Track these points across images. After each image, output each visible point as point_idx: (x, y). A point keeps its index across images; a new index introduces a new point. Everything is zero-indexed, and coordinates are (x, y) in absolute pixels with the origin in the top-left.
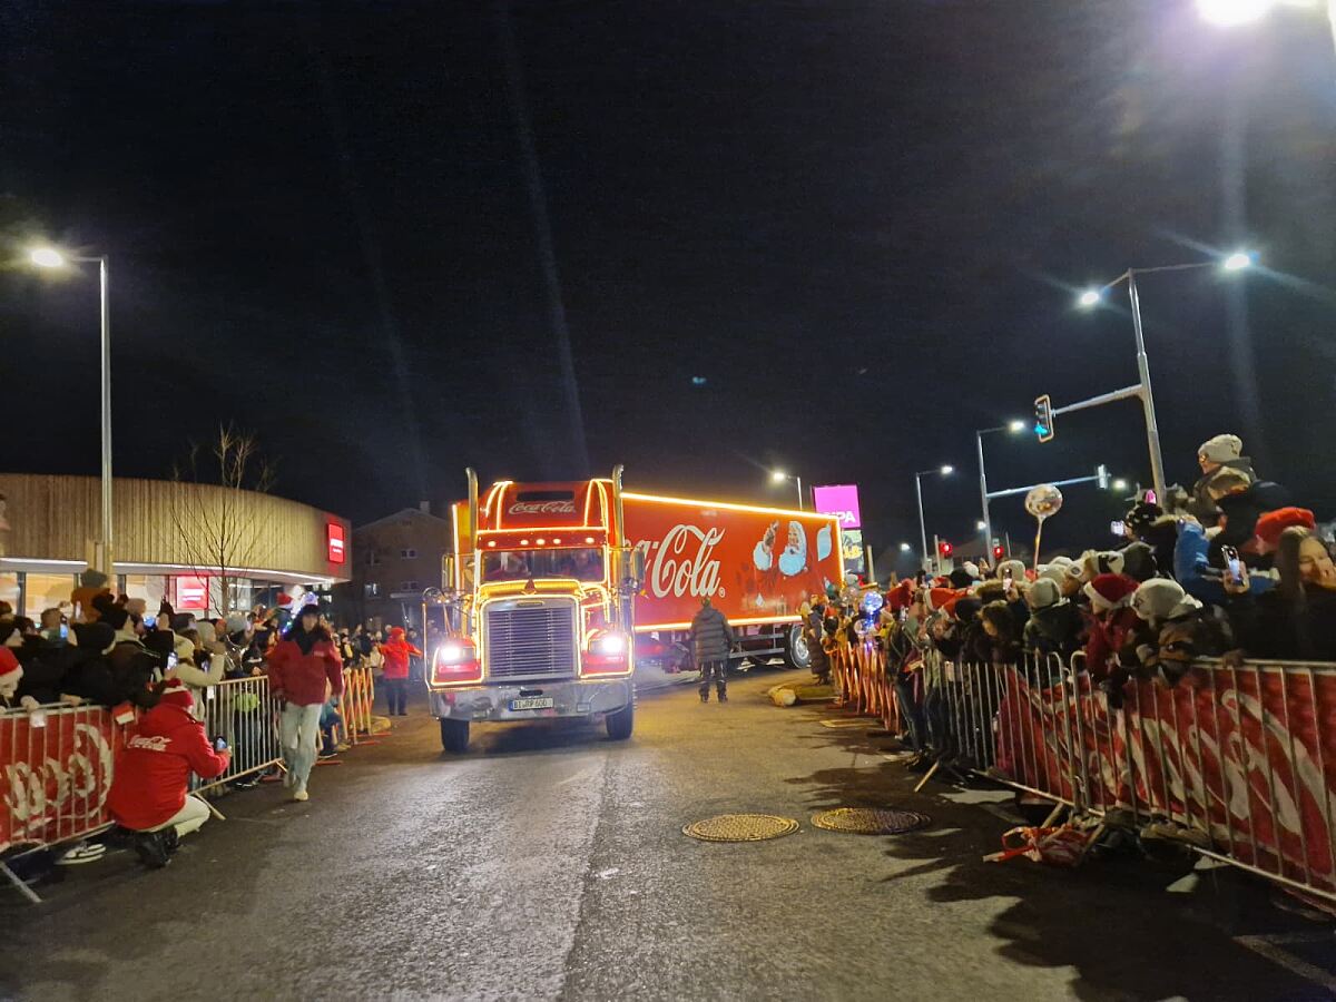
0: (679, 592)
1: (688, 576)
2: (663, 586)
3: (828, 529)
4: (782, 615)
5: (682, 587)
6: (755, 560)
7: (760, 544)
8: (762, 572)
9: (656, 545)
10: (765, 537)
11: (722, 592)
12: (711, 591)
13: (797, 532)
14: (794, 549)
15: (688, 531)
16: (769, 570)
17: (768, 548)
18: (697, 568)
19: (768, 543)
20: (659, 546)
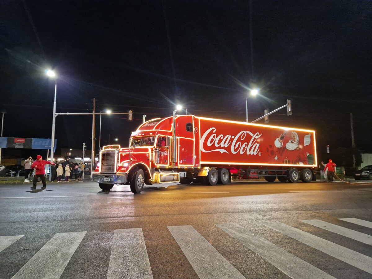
0: (242, 153)
1: (246, 148)
2: (235, 150)
3: (309, 136)
4: (286, 163)
5: (243, 151)
6: (275, 144)
7: (277, 139)
8: (278, 148)
9: (233, 137)
10: (280, 137)
11: (260, 154)
12: (255, 153)
13: (295, 136)
14: (293, 141)
15: (247, 133)
16: (281, 148)
17: (281, 141)
18: (250, 145)
19: (281, 139)
20: (235, 137)
